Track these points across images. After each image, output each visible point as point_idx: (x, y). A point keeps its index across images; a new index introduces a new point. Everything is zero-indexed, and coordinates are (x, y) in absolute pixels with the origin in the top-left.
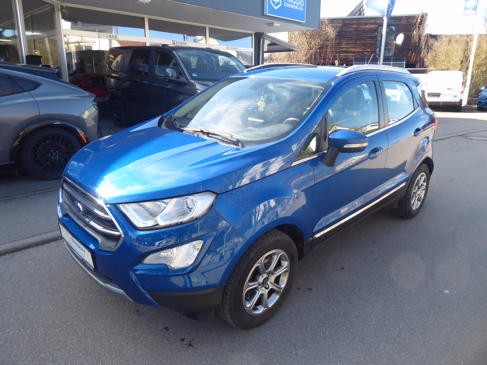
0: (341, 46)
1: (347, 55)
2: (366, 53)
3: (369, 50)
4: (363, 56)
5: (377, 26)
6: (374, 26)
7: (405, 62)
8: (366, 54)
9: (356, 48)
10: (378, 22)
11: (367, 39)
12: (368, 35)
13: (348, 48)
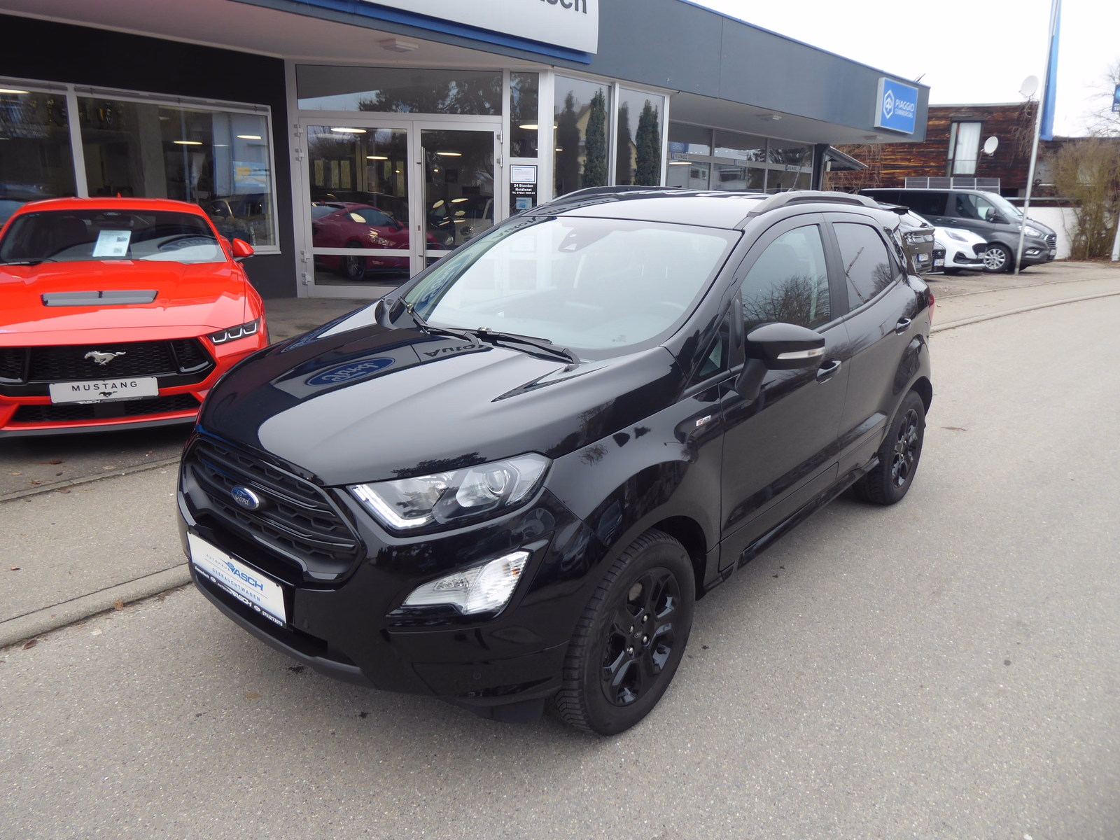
0: (883, 157)
1: (894, 173)
2: (928, 169)
3: (932, 164)
4: (922, 175)
5: (949, 122)
6: (943, 122)
7: (999, 187)
8: (928, 172)
9: (909, 160)
10: (951, 115)
11: (929, 144)
12: (933, 139)
13: (896, 160)
